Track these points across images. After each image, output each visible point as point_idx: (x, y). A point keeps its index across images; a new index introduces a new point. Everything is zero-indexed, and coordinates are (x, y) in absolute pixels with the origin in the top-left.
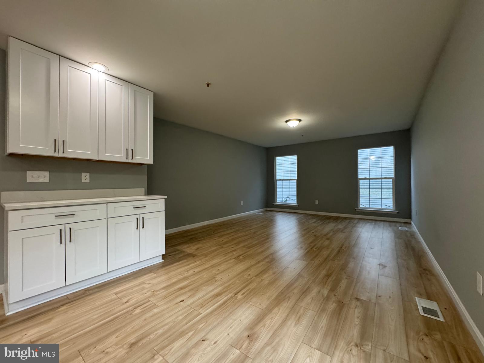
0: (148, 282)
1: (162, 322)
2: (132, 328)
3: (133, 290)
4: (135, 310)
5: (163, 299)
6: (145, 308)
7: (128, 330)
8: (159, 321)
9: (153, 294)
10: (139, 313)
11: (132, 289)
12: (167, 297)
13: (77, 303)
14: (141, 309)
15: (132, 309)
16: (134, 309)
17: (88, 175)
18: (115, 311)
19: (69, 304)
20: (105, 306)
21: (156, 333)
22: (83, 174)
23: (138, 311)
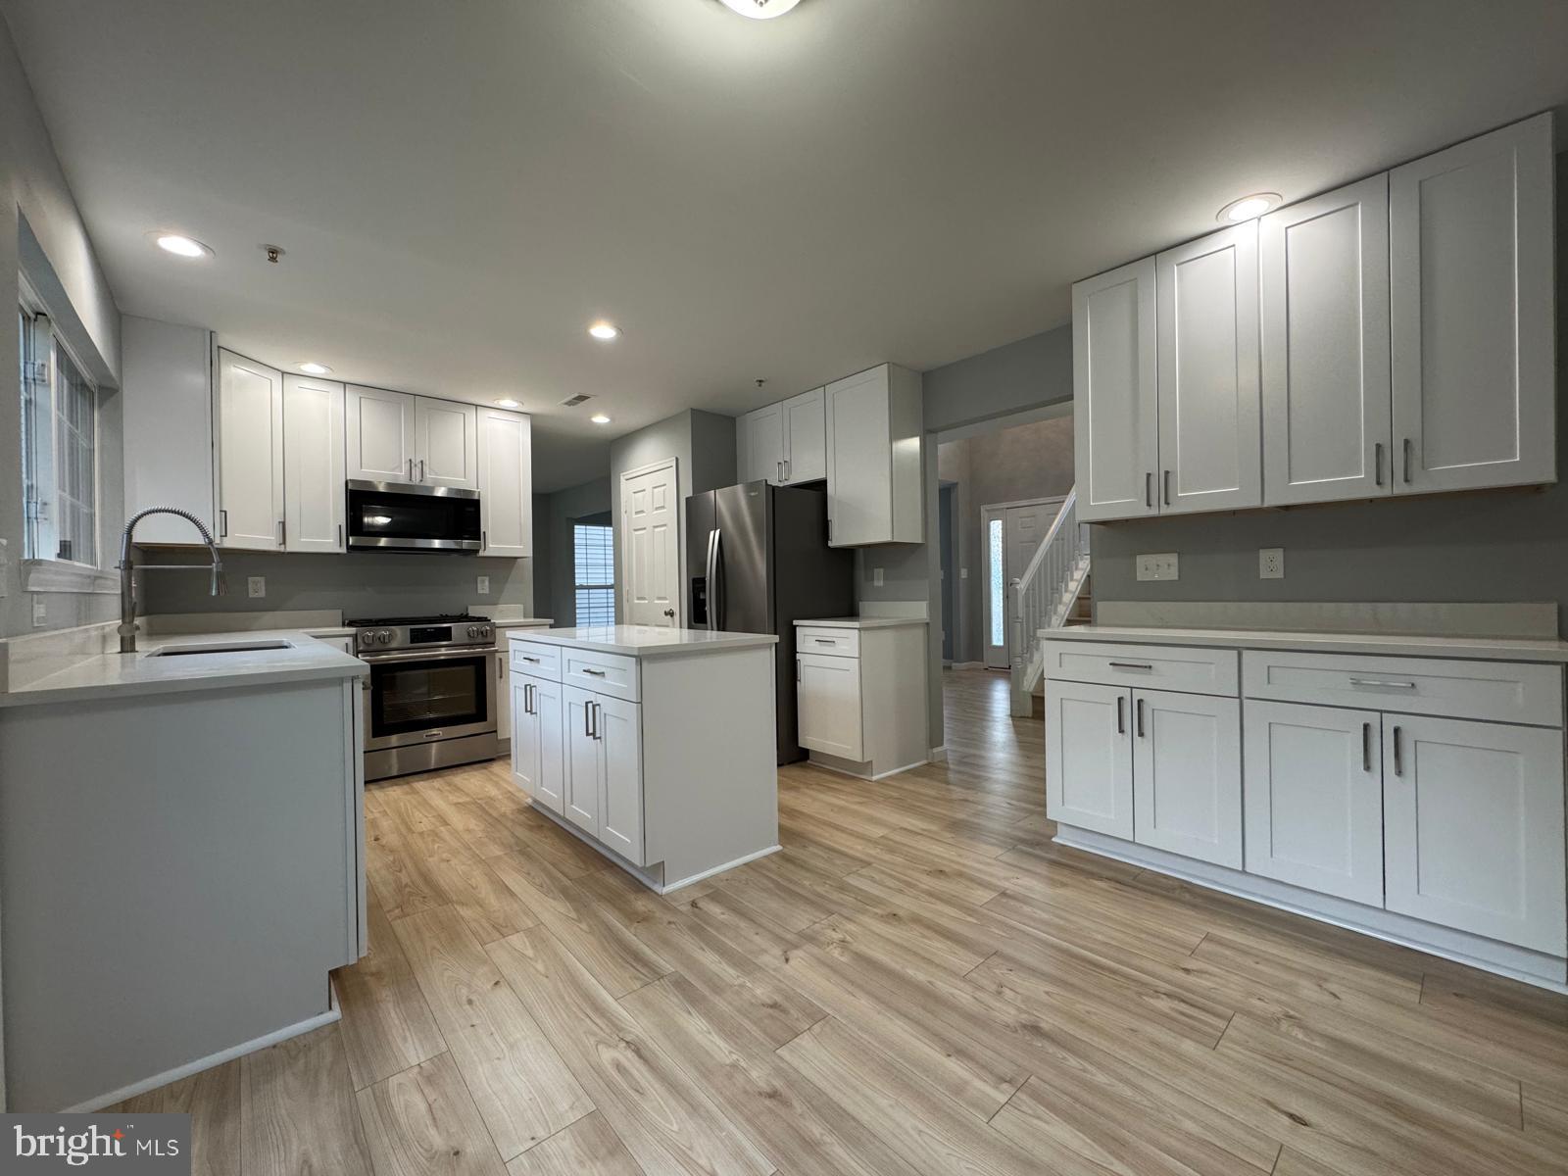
0: (1334, 987)
1: (1142, 1074)
2: (1088, 1012)
3: (1259, 967)
4: (1163, 996)
5: (1268, 1056)
6: (1184, 1018)
7: (1078, 1006)
8: (1142, 1066)
9: (1278, 1020)
10: (1154, 1010)
11: (1257, 963)
12: (1290, 1063)
13: (1130, 896)
14: (1173, 1009)
15: (1163, 990)
16: (1165, 994)
17: (1278, 555)
18: (1136, 961)
19: (1118, 886)
20: (1143, 936)
21: (1090, 1067)
22: (1265, 555)
23: (1163, 1004)
